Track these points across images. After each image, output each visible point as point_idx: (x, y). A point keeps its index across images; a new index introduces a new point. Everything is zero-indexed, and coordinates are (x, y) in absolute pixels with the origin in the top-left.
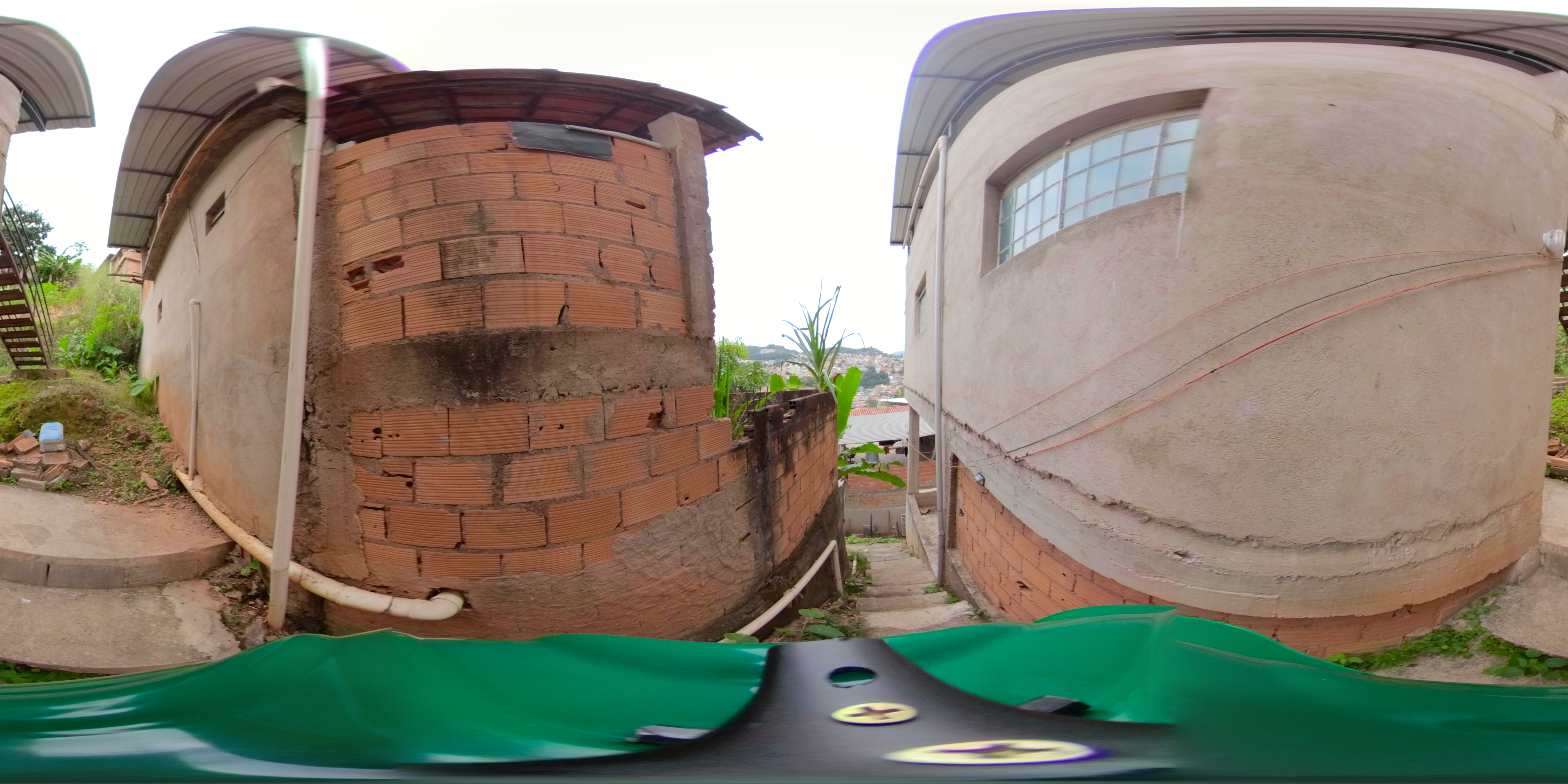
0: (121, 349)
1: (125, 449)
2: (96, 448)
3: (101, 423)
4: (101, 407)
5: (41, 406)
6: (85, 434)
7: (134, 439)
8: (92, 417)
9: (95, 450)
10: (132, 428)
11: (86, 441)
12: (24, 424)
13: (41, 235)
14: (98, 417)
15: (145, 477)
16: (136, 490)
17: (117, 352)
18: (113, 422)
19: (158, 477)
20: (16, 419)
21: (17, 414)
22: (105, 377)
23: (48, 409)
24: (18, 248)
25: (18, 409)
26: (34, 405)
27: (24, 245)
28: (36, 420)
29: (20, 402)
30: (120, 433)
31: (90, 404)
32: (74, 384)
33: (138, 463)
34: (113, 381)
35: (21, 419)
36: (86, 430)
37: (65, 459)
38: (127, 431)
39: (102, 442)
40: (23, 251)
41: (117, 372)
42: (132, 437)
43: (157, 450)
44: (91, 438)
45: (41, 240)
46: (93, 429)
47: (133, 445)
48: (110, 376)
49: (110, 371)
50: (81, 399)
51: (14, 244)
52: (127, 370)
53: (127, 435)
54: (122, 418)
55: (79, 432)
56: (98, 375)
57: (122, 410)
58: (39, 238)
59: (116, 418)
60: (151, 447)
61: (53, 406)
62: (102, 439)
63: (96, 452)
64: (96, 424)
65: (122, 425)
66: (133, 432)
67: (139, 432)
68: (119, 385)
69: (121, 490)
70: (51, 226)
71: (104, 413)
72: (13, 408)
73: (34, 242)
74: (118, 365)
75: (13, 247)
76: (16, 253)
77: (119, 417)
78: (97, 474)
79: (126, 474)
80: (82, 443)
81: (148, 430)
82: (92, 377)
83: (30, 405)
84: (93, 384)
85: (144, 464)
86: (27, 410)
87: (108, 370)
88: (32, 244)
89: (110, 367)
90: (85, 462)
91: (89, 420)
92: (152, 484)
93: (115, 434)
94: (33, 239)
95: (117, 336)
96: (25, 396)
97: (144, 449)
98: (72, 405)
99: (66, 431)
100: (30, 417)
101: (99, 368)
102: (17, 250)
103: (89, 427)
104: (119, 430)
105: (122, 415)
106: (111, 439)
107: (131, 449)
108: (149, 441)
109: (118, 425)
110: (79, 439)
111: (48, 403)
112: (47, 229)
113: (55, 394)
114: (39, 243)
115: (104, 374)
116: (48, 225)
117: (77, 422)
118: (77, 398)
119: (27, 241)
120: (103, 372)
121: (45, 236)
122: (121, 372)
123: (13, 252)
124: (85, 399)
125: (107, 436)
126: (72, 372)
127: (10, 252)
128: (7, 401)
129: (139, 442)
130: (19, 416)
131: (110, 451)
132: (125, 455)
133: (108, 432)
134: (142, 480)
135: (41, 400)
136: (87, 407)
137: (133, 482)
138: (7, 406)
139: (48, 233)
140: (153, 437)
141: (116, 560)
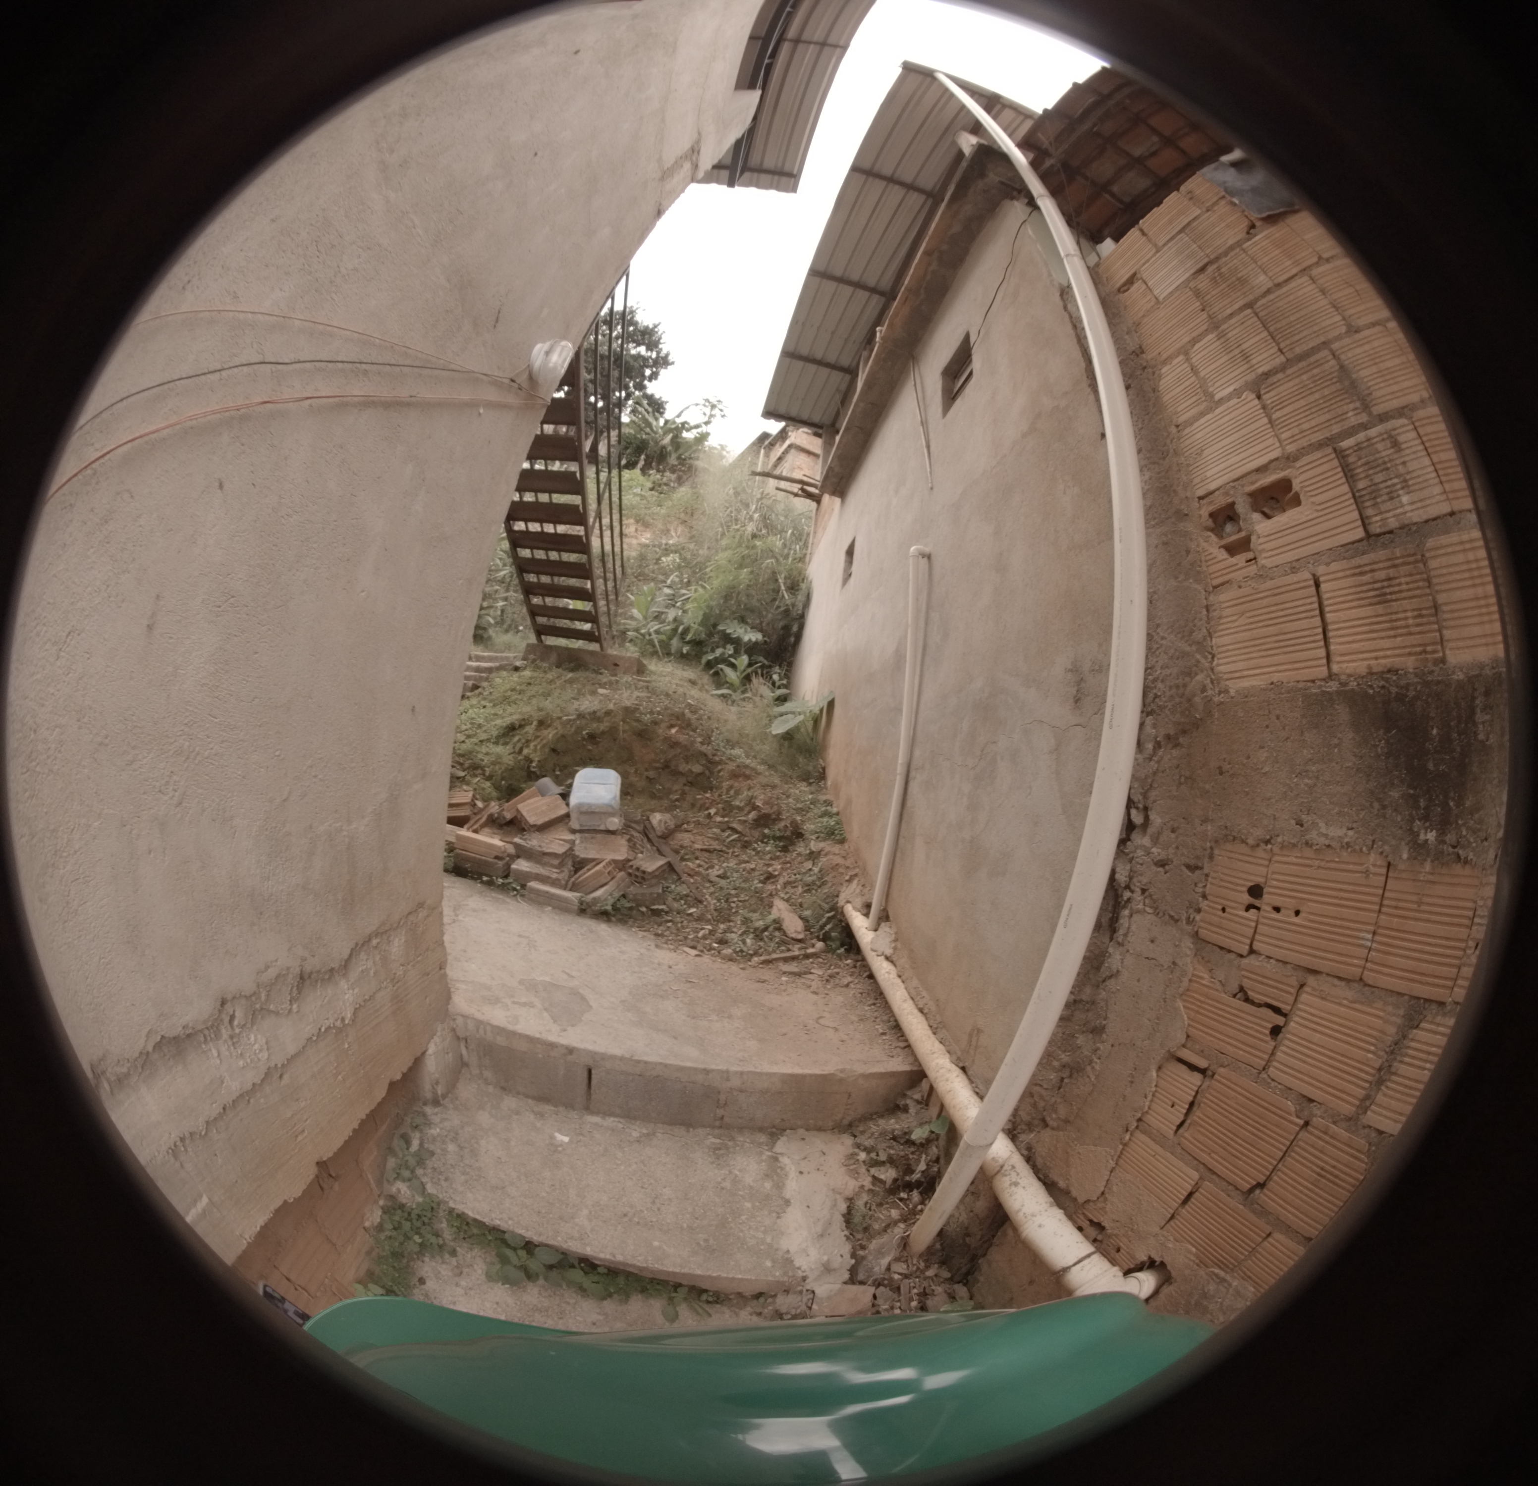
13: (648, 372)
24: (599, 390)
27: (613, 385)
40: (606, 397)
45: (646, 382)
51: (594, 382)
58: (643, 377)
70: (671, 358)
73: (631, 385)
75: (591, 387)
76: (592, 399)
88: (627, 388)
94: (631, 378)
102: (595, 395)
112: (663, 362)
114: (641, 387)
116: (667, 355)
119: (620, 379)
121: (654, 376)
123: (587, 397)
127: (582, 394)
139: (663, 372)
141: (707, 1072)
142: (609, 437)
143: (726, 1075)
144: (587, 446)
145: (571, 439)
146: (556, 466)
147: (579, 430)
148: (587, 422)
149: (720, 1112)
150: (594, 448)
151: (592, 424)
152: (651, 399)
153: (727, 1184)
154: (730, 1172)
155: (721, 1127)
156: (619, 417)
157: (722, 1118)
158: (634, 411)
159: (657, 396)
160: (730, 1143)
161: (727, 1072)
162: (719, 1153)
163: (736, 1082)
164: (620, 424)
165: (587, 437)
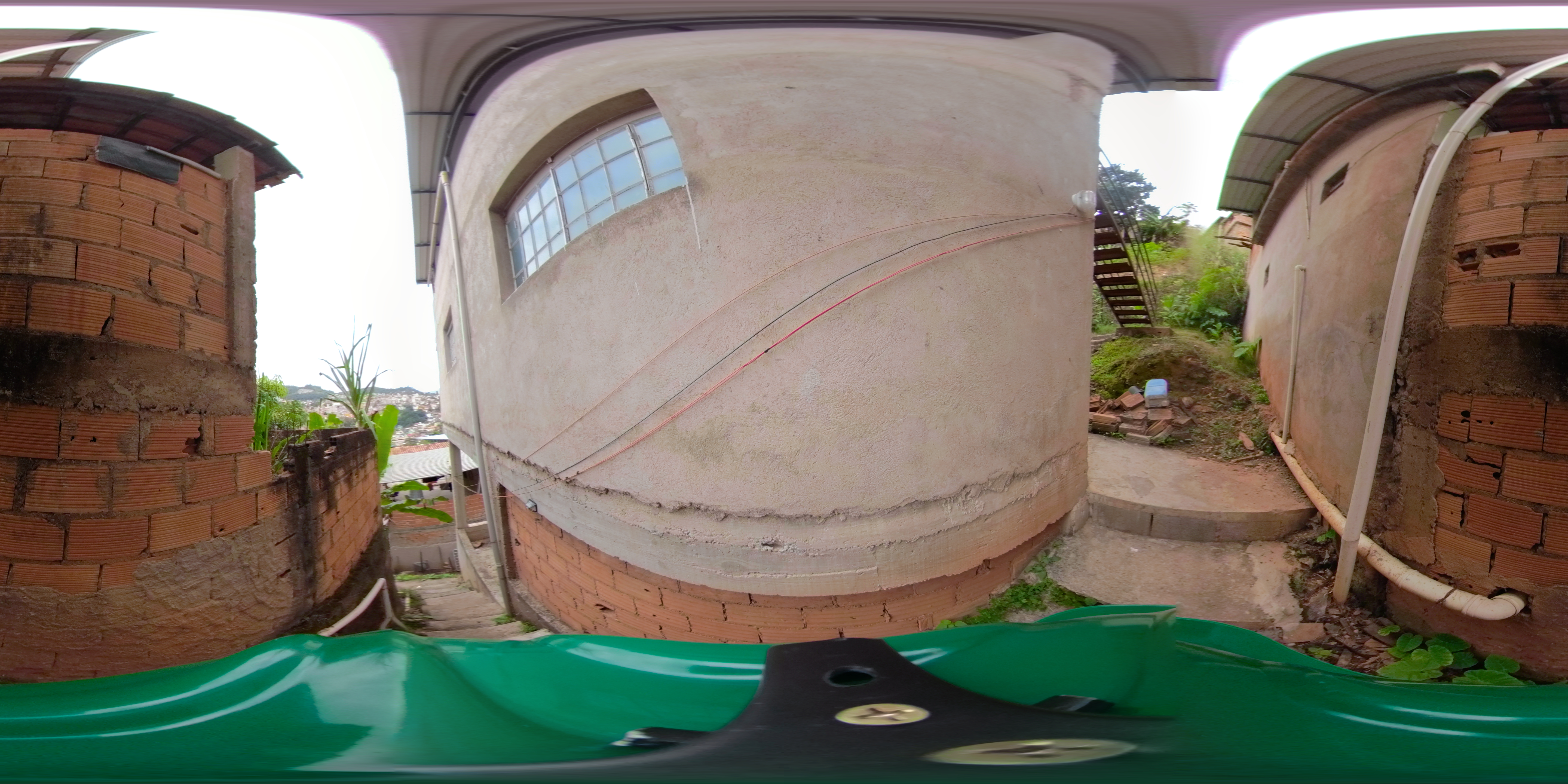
0: (1226, 310)
1: (1226, 409)
2: (1199, 406)
3: (1204, 382)
4: (1204, 366)
5: (1146, 363)
6: (1189, 393)
7: (1234, 400)
8: (1196, 376)
9: (1198, 408)
10: (1233, 389)
11: (1190, 399)
12: (1130, 381)
13: (1143, 194)
14: (1201, 376)
15: (1243, 437)
16: (1233, 449)
17: (1223, 314)
18: (1215, 382)
19: (1255, 438)
20: (1123, 376)
21: (1123, 371)
22: (1209, 338)
23: (1152, 366)
24: (1118, 208)
25: (1124, 366)
26: (1139, 361)
27: (1125, 204)
28: (1141, 377)
29: (1126, 359)
30: (1222, 392)
31: (1194, 362)
32: (1179, 343)
33: (1237, 423)
34: (1218, 342)
35: (1127, 376)
36: (1189, 388)
37: (1168, 415)
38: (1228, 391)
39: (1204, 401)
41: (1221, 333)
42: (1233, 397)
43: (1256, 411)
44: (1194, 396)
45: (1143, 200)
46: (1197, 388)
47: (1233, 405)
48: (1215, 337)
49: (1214, 332)
50: (1185, 357)
52: (1231, 331)
53: (1228, 395)
54: (1224, 378)
55: (1183, 390)
56: (1203, 336)
57: (1224, 371)
58: (1141, 197)
59: (1219, 377)
60: (1250, 408)
61: (1157, 363)
62: (1204, 397)
63: (1199, 410)
64: (1199, 383)
65: (1224, 385)
66: (1234, 392)
67: (1239, 393)
68: (1223, 346)
69: (1220, 448)
70: (1153, 185)
71: (1208, 373)
72: (1120, 365)
74: (1223, 327)
75: (1113, 205)
76: (1116, 213)
77: (1222, 376)
78: (1198, 431)
79: (1226, 432)
80: (1185, 400)
81: (1249, 391)
82: (1197, 337)
83: (1135, 362)
84: (1197, 344)
85: (1242, 424)
86: (1133, 367)
87: (1213, 331)
88: (1134, 204)
89: (1215, 328)
90: (1188, 419)
91: (1192, 379)
92: (1249, 444)
93: (1217, 393)
94: (1134, 199)
95: (1223, 298)
96: (1131, 354)
97: (1243, 409)
98: (1176, 362)
99: (1170, 388)
100: (1135, 374)
101: (1204, 329)
102: (1117, 210)
103: (1193, 385)
104: (1220, 390)
105: (1224, 375)
106: (1213, 398)
107: (1232, 409)
108: (1249, 402)
109: (1221, 385)
110: (1183, 397)
111: (1153, 360)
113: (1159, 351)
114: (1141, 202)
115: (1209, 335)
116: (1150, 184)
117: (1181, 380)
118: (1181, 357)
119: (1128, 201)
120: (1208, 333)
121: (1147, 196)
122: (1225, 334)
123: (1113, 211)
124: (1188, 358)
125: (1210, 394)
126: (1177, 331)
128: (1113, 358)
129: (1240, 403)
130: (1125, 372)
131: (1212, 410)
132: (1225, 414)
133: (1210, 391)
134: (1240, 439)
135: (1146, 357)
136: (1190, 366)
137: (1231, 441)
138: (1113, 363)
139: (1150, 193)
140: (1253, 398)
141: (1210, 513)
142: (1133, 229)
143: (1219, 514)
144: (1122, 235)
145: (1113, 234)
146: (1109, 247)
147: (1115, 229)
148: (1119, 224)
149: (1217, 534)
150: (1127, 235)
151: (1121, 224)
152: (1149, 207)
153: (1221, 570)
154: (1223, 564)
155: (1218, 541)
156: (1135, 219)
157: (1218, 537)
158: (1142, 215)
159: (1152, 205)
160: (1223, 549)
161: (1219, 513)
162: (1217, 554)
163: (1224, 518)
164: (1137, 222)
165: (1121, 231)
